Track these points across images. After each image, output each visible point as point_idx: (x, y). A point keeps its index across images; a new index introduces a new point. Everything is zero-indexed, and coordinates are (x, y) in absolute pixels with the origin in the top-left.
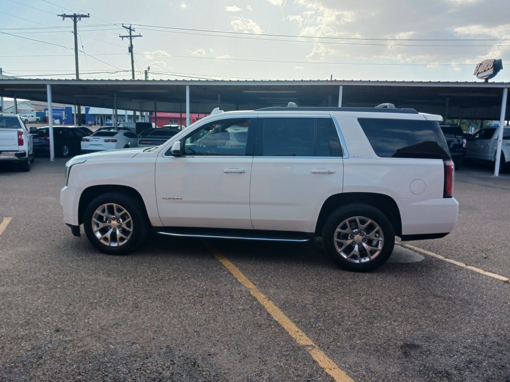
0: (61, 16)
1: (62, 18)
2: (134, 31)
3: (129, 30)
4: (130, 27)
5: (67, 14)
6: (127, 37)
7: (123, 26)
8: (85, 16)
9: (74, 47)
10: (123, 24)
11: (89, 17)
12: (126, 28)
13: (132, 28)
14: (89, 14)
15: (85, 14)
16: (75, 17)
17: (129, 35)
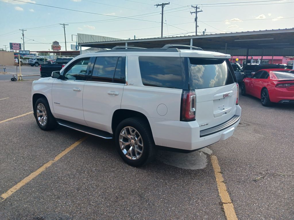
0: (156, 5)
1: (156, 6)
2: (199, 8)
3: (195, 8)
4: (196, 6)
5: (160, 4)
6: (194, 12)
7: (192, 7)
8: (167, 4)
9: (161, 21)
10: (192, 5)
11: (169, 4)
12: (194, 7)
13: (198, 7)
14: (169, 3)
15: (167, 3)
16: (163, 5)
17: (195, 11)
